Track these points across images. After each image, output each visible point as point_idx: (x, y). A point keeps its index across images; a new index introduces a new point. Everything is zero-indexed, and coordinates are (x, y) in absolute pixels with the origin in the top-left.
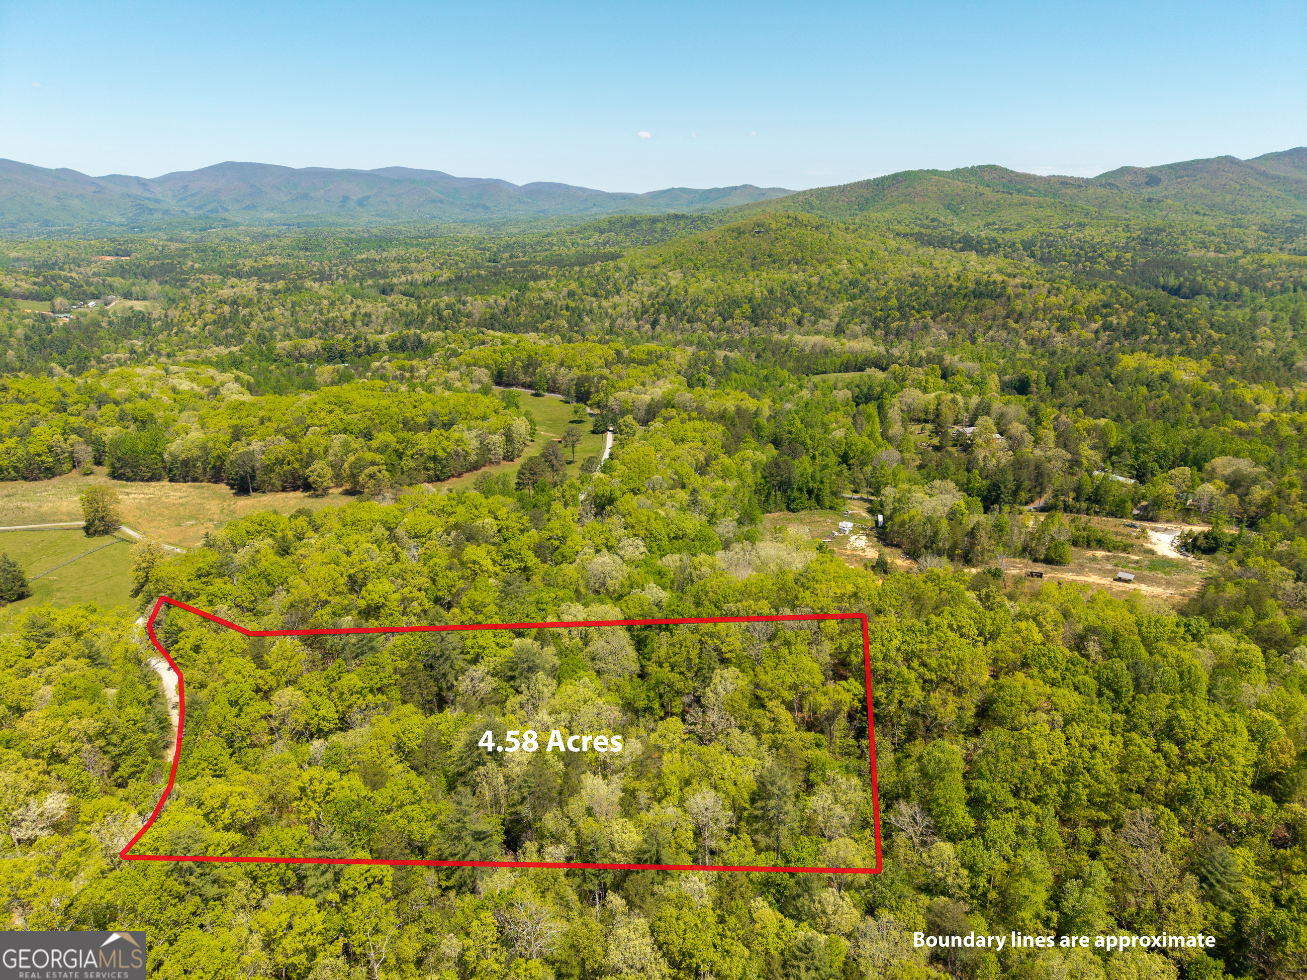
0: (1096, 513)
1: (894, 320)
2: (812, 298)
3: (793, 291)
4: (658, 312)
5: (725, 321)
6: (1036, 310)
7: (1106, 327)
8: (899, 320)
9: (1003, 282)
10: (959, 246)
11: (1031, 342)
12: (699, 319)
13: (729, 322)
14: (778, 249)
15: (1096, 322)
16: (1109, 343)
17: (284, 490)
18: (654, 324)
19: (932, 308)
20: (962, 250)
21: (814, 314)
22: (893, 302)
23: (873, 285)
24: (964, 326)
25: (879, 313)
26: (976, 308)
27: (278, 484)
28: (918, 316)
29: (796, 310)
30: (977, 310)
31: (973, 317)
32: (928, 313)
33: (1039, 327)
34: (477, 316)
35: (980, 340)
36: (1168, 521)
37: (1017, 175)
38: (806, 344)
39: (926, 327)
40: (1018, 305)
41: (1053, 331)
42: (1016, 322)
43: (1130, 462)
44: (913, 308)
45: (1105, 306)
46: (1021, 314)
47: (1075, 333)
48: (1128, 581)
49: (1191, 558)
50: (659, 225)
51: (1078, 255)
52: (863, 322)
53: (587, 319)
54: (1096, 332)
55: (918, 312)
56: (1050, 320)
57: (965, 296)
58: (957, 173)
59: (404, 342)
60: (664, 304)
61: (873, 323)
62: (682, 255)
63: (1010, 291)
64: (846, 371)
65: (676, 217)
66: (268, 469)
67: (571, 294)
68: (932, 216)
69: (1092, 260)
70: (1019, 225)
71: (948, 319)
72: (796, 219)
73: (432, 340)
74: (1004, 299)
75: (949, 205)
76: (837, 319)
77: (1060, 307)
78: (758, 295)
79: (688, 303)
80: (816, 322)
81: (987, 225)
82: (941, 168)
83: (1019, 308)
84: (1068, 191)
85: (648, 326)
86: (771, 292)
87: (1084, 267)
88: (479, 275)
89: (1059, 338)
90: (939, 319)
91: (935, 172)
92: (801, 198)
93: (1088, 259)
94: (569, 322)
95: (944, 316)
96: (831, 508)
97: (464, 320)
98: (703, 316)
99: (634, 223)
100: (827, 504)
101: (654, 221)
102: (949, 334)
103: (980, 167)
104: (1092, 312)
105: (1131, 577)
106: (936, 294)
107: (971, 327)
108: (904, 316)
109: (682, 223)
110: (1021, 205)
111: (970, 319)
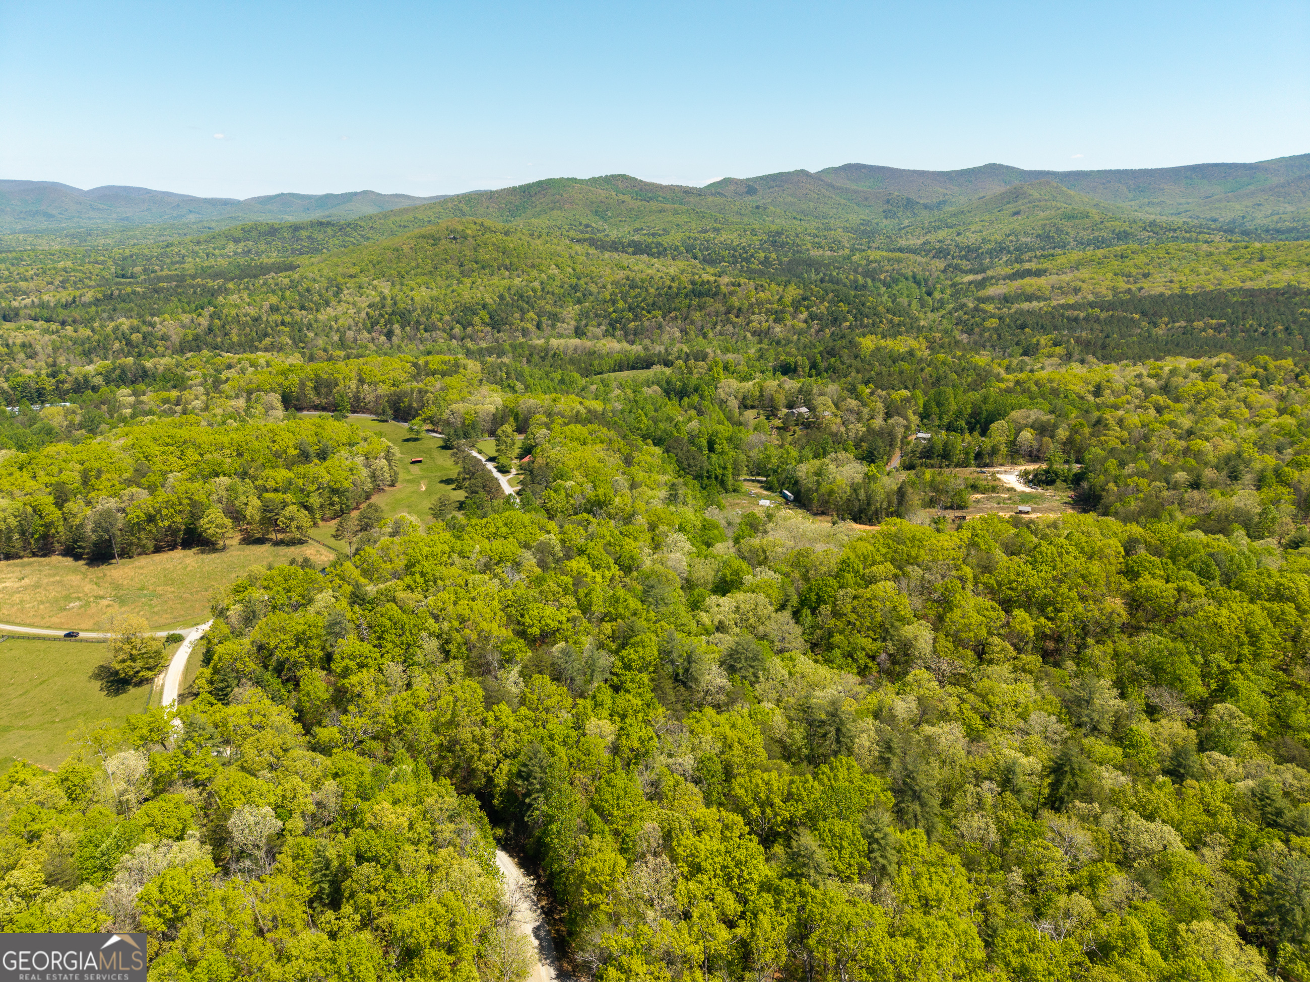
0: (947, 466)
1: (630, 321)
2: (542, 303)
3: (521, 296)
4: (389, 322)
5: (465, 328)
6: (751, 306)
7: (813, 317)
8: (633, 320)
9: (715, 281)
10: (631, 250)
11: (754, 334)
12: (436, 328)
13: (469, 329)
14: (483, 255)
15: (801, 313)
16: (821, 330)
18: (389, 335)
19: (660, 309)
20: (634, 254)
21: (549, 318)
22: (621, 304)
23: (593, 288)
24: (692, 323)
25: (614, 315)
26: (699, 306)
27: (150, 545)
28: (650, 316)
29: (532, 314)
30: (700, 308)
31: (698, 314)
32: (658, 313)
33: (758, 320)
34: (176, 339)
35: (711, 334)
36: (1001, 465)
37: (646, 184)
38: (567, 347)
39: (660, 327)
40: (735, 301)
41: (771, 322)
42: (737, 317)
43: (937, 423)
44: (643, 309)
45: (805, 299)
46: (739, 310)
47: (789, 323)
48: (1027, 513)
49: (1040, 490)
50: (304, 233)
51: (733, 256)
52: (599, 325)
53: (311, 335)
54: (806, 321)
55: (649, 312)
56: (766, 314)
57: (686, 295)
58: (594, 181)
59: (123, 371)
60: (394, 313)
61: (610, 324)
62: (379, 263)
63: (724, 289)
64: (620, 370)
65: (321, 224)
66: (133, 528)
67: (274, 309)
68: (584, 222)
69: (747, 260)
70: (664, 230)
71: (676, 318)
72: (482, 225)
74: (721, 297)
75: (596, 212)
76: (573, 323)
77: (769, 302)
78: (489, 301)
79: (419, 312)
80: (553, 326)
81: (637, 230)
82: (579, 177)
83: (737, 304)
84: (692, 199)
85: (383, 338)
86: (501, 297)
87: (742, 267)
88: (134, 292)
89: (778, 329)
90: (667, 318)
91: (574, 180)
92: (450, 205)
93: (744, 260)
94: (292, 338)
95: (672, 315)
96: (734, 491)
97: (161, 343)
98: (440, 324)
99: (273, 231)
100: (730, 488)
101: (296, 228)
102: (681, 331)
103: (612, 176)
104: (797, 305)
105: (1029, 509)
106: (660, 295)
107: (700, 324)
108: (637, 317)
109: (329, 230)
110: (660, 211)
111: (697, 316)
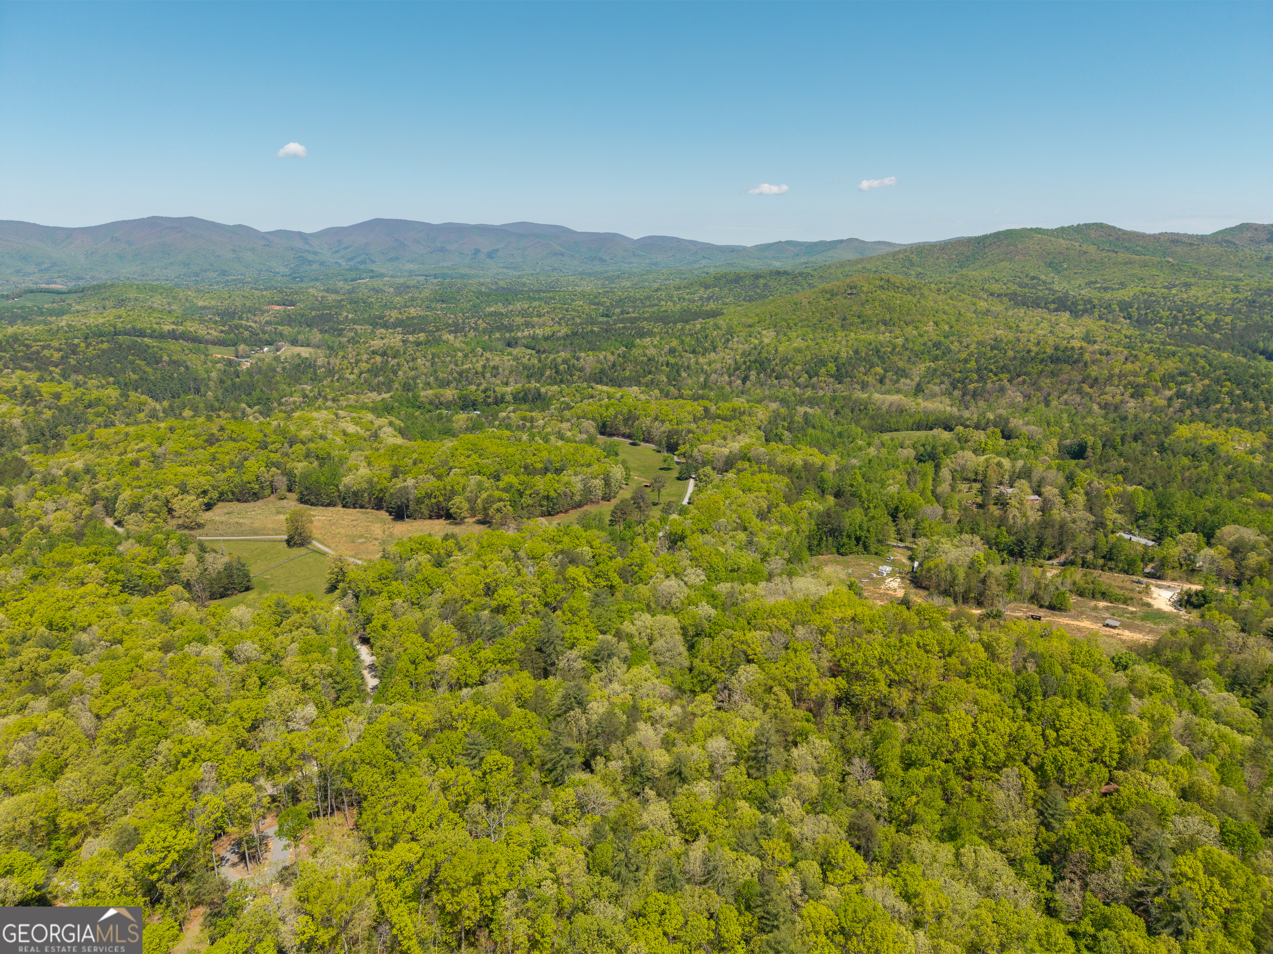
0: (1111, 569)
1: (971, 382)
2: (895, 358)
3: (878, 351)
4: (749, 369)
5: (810, 378)
6: (1111, 376)
7: (1180, 395)
8: (977, 381)
9: (1081, 348)
10: (1053, 306)
11: (1105, 406)
12: (787, 376)
13: (815, 379)
14: (868, 311)
15: (1170, 389)
16: (1181, 410)
17: (430, 518)
18: (745, 380)
19: (1009, 372)
20: (1056, 310)
21: (896, 373)
22: (972, 364)
23: (955, 347)
24: (1039, 389)
25: (958, 375)
26: (1052, 372)
27: (426, 513)
28: (995, 379)
29: (879, 370)
30: (1053, 374)
31: (1048, 381)
32: (1005, 376)
33: (1113, 393)
34: (588, 370)
35: (1054, 403)
36: (1173, 580)
37: (1125, 233)
38: (883, 403)
39: (1002, 390)
40: (1094, 371)
41: (1126, 397)
42: (1091, 387)
43: (1155, 525)
44: (991, 371)
45: (1181, 374)
46: (1096, 379)
47: (1148, 399)
48: (1114, 627)
49: (1183, 612)
50: (762, 281)
51: (1175, 317)
52: (942, 383)
53: (684, 375)
54: (1170, 399)
55: (996, 375)
56: (1125, 387)
57: (1042, 361)
58: (1062, 231)
59: (526, 394)
60: (755, 361)
61: (952, 384)
62: (776, 314)
63: (1087, 357)
64: (918, 429)
65: (778, 273)
66: (419, 501)
67: (672, 351)
68: (1032, 274)
69: (1189, 323)
70: (1121, 284)
71: (1024, 382)
72: (888, 281)
73: (550, 393)
74: (1081, 365)
75: (1051, 263)
76: (918, 379)
77: (1135, 374)
78: (844, 355)
79: (777, 361)
80: (897, 381)
81: (1089, 284)
82: (1044, 226)
83: (1093, 374)
84: (1179, 249)
85: (739, 382)
86: (856, 352)
88: (592, 331)
89: (1132, 403)
90: (1015, 382)
91: (1038, 231)
93: (1185, 322)
94: (668, 377)
95: (1020, 379)
96: (876, 554)
97: (577, 373)
98: (791, 373)
99: (738, 279)
100: (873, 550)
101: (757, 277)
102: (1025, 397)
103: (1086, 225)
104: (1167, 379)
105: (1117, 624)
106: (1015, 358)
107: (1046, 390)
108: (981, 379)
109: (784, 280)
110: (1126, 263)
111: (1046, 382)
